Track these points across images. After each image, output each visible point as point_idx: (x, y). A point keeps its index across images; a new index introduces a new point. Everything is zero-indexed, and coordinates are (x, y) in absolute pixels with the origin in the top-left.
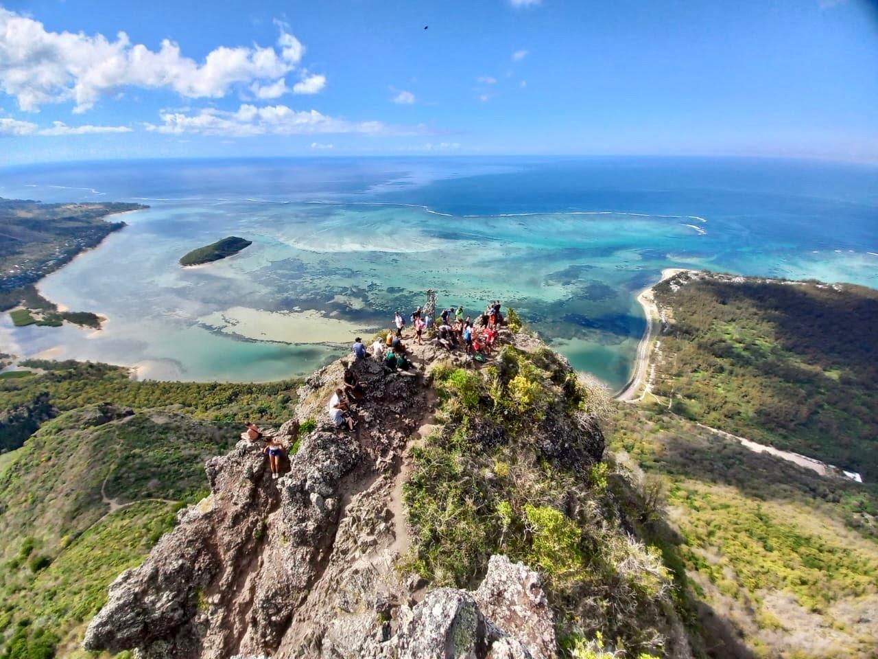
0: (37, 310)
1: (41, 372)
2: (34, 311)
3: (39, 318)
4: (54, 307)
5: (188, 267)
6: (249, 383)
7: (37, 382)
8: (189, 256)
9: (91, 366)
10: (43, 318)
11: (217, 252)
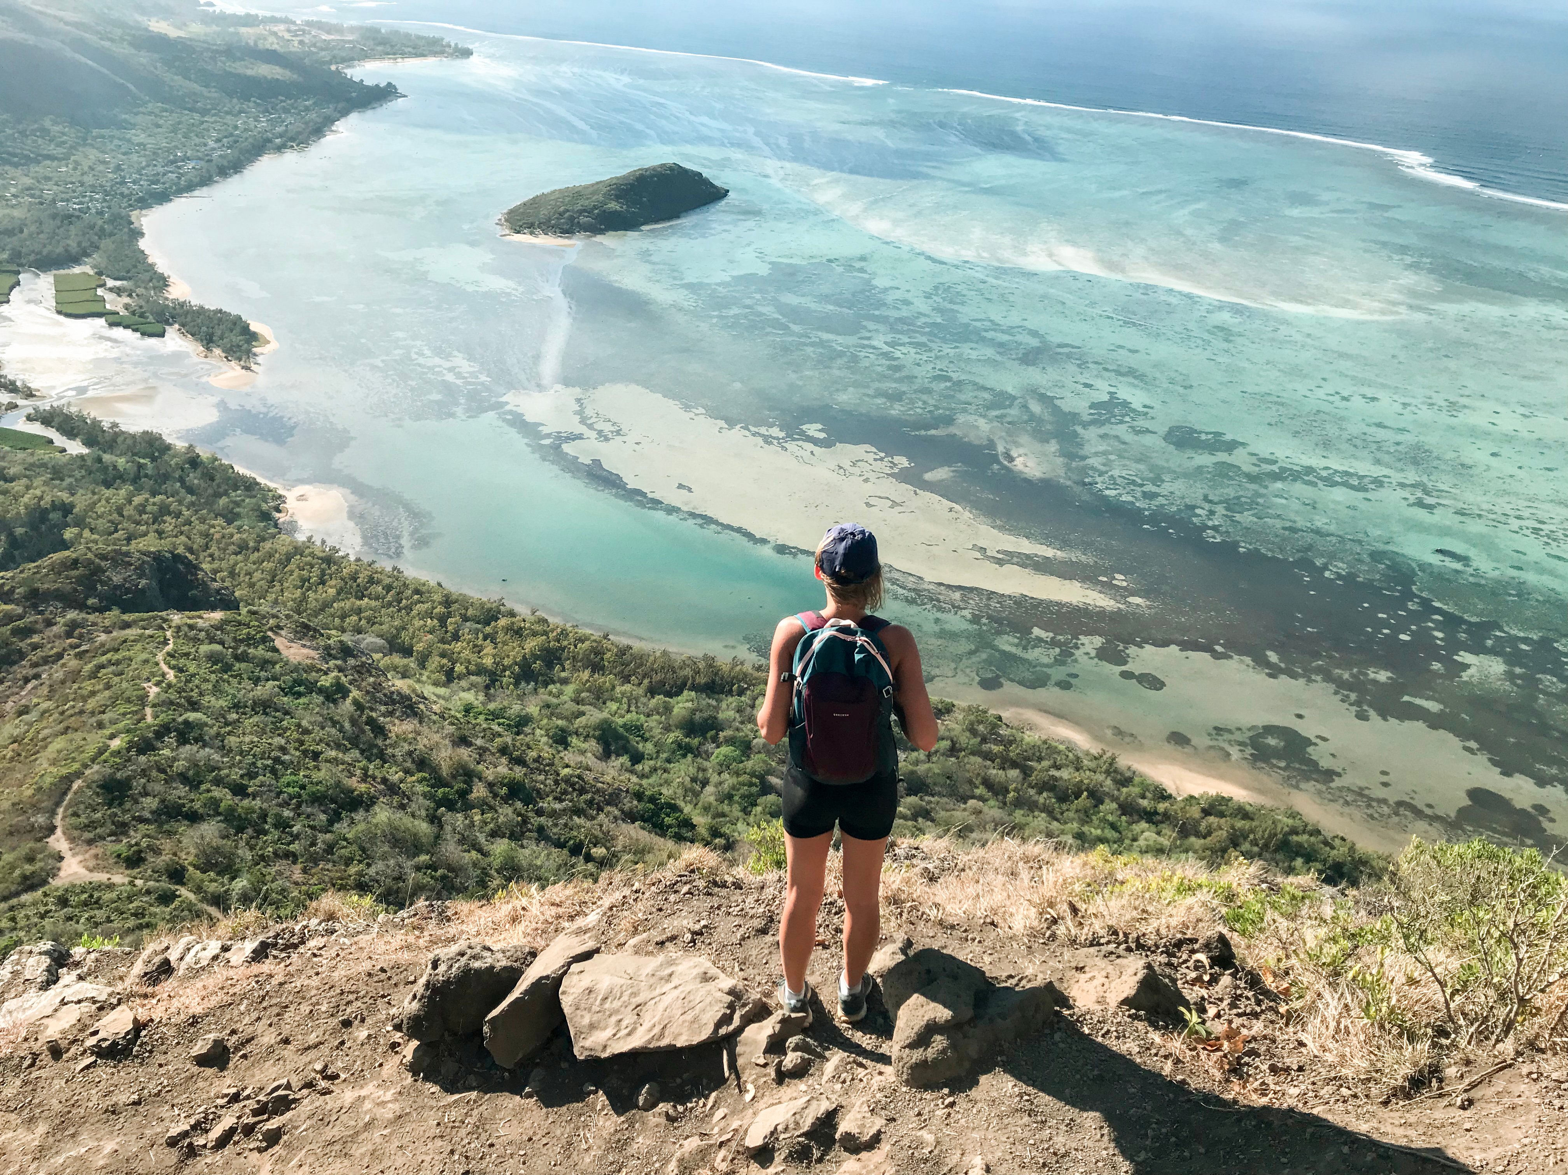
0: (118, 283)
1: (76, 448)
2: (110, 283)
3: (115, 303)
4: (162, 282)
5: (524, 238)
6: (597, 635)
7: (57, 473)
8: (535, 203)
9: (194, 462)
10: (127, 307)
11: (613, 206)
